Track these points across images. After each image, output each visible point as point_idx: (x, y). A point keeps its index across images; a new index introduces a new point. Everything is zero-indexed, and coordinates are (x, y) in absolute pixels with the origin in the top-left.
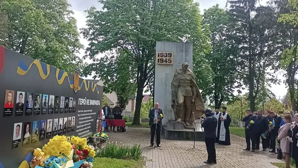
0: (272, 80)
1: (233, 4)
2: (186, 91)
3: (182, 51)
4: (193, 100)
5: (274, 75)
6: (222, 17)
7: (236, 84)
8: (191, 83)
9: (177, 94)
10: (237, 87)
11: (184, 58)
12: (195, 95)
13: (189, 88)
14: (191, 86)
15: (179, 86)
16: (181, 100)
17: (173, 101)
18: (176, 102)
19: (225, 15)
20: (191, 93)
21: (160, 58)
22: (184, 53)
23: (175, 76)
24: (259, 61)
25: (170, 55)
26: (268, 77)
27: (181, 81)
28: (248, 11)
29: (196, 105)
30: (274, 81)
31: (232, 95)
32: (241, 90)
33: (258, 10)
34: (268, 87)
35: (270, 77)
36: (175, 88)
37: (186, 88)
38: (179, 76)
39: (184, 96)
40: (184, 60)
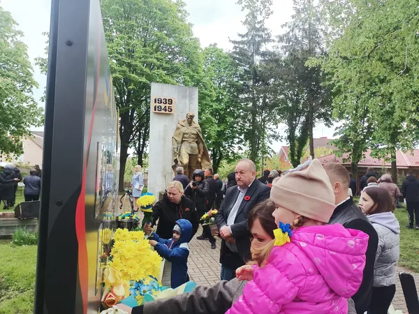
0: (274, 136)
1: (237, 45)
2: (192, 148)
3: (184, 97)
4: (200, 160)
5: (276, 130)
6: (223, 59)
7: (236, 140)
8: (197, 138)
9: (180, 152)
10: (238, 143)
11: (188, 106)
12: (201, 153)
13: (195, 145)
14: (197, 142)
15: (182, 141)
16: (186, 160)
17: (176, 161)
18: (179, 163)
19: (226, 58)
20: (197, 151)
21: (157, 104)
22: (187, 101)
23: (178, 128)
24: (261, 114)
25: (171, 101)
26: (269, 132)
27: (186, 136)
28: (252, 56)
29: (202, 165)
30: (276, 137)
31: (233, 152)
32: (242, 146)
33: (263, 54)
34: (268, 144)
35: (272, 133)
36: (178, 144)
37: (192, 144)
38: (184, 130)
39: (189, 155)
40: (187, 110)
